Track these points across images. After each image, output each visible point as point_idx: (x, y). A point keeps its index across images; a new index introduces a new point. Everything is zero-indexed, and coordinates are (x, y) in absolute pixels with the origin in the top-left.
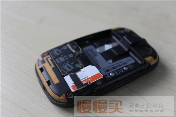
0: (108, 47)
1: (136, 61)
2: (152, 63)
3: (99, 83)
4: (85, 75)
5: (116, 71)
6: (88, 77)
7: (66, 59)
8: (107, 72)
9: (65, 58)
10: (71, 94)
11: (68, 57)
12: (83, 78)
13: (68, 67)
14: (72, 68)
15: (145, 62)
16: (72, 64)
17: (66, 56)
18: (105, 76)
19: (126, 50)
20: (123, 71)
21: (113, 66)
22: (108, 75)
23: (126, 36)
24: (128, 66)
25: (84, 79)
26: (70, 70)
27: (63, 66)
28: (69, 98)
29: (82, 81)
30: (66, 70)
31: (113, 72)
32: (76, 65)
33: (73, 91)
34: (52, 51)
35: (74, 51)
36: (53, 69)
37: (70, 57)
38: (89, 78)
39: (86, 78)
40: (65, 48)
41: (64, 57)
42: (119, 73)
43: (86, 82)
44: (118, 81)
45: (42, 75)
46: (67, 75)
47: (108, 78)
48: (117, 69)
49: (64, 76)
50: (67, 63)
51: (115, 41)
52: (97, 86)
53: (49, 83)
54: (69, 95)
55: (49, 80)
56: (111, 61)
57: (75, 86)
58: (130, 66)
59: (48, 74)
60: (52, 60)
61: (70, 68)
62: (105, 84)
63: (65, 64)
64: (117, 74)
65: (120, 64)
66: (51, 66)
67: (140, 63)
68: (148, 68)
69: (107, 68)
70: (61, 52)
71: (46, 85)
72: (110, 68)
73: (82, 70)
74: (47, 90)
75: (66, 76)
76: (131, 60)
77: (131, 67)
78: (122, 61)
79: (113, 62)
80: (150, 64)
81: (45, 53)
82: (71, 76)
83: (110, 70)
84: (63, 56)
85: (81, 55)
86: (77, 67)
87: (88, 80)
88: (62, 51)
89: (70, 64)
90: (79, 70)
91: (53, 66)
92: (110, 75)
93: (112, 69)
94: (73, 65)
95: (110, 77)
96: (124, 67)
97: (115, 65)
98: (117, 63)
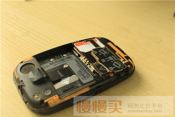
5: (62, 58)
11: (105, 60)
17: (108, 60)
20: (56, 57)
21: (63, 61)
31: (64, 57)
37: (103, 60)
48: (60, 59)
56: (65, 66)
63: (106, 54)
65: (57, 64)
72: (67, 60)
83: (67, 58)
95: (67, 53)
97: (61, 62)
98: (59, 63)
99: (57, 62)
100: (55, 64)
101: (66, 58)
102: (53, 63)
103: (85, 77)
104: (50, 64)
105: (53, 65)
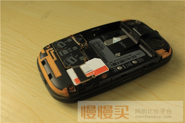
0: (116, 40)
1: (146, 54)
2: (164, 57)
3: (104, 76)
4: (90, 68)
5: (123, 64)
6: (92, 70)
7: (70, 51)
8: (114, 65)
9: (68, 51)
10: (73, 88)
11: (73, 49)
12: (87, 71)
13: (72, 60)
14: (76, 60)
15: (156, 56)
16: (76, 56)
17: (70, 49)
18: (111, 70)
19: (136, 43)
20: (131, 65)
21: (121, 60)
22: (115, 69)
23: (136, 27)
24: (138, 60)
25: (88, 73)
26: (73, 63)
27: (67, 59)
28: (71, 91)
29: (86, 74)
30: (69, 63)
31: (121, 66)
32: (80, 58)
33: (75, 84)
34: (55, 43)
35: (79, 44)
36: (55, 61)
37: (75, 49)
38: (94, 71)
39: (90, 71)
40: (69, 40)
41: (68, 49)
42: (128, 66)
43: (90, 76)
44: (126, 75)
45: (44, 69)
46: (70, 68)
47: (115, 71)
48: (125, 62)
49: (67, 69)
50: (71, 56)
51: (124, 34)
52: (102, 79)
53: (50, 76)
54: (72, 89)
55: (51, 74)
56: (119, 54)
57: (78, 80)
58: (139, 60)
59: (50, 67)
60: (55, 53)
61: (73, 61)
62: (111, 78)
63: (69, 57)
64: (125, 68)
65: (128, 57)
66: (53, 58)
67: (151, 56)
68: (159, 61)
69: (114, 61)
70: (65, 45)
71: (47, 78)
72: (117, 61)
73: (86, 63)
74: (48, 84)
75: (68, 69)
76: (141, 53)
77: (141, 61)
78: (131, 55)
79: (121, 55)
80: (161, 57)
81: (48, 46)
82: (74, 69)
83: (117, 63)
84: (66, 49)
85: (86, 48)
86: (81, 60)
87: (92, 73)
88: (65, 43)
89: (74, 57)
90: (83, 62)
91: (56, 59)
92: (117, 69)
93: (119, 63)
94: (77, 58)
95: (117, 70)
96: (133, 60)
97: (124, 59)
98: (125, 57)
99: (128, 59)
100: (130, 56)
101: (119, 64)
102: (133, 57)
103: (97, 43)
104: (136, 57)
105: (132, 55)
